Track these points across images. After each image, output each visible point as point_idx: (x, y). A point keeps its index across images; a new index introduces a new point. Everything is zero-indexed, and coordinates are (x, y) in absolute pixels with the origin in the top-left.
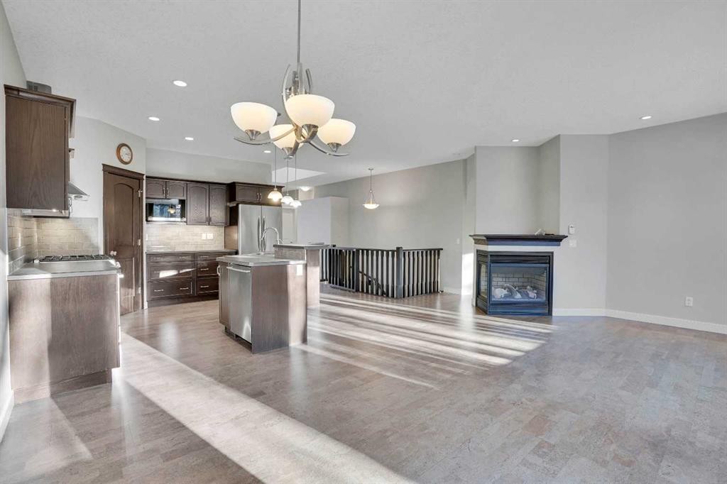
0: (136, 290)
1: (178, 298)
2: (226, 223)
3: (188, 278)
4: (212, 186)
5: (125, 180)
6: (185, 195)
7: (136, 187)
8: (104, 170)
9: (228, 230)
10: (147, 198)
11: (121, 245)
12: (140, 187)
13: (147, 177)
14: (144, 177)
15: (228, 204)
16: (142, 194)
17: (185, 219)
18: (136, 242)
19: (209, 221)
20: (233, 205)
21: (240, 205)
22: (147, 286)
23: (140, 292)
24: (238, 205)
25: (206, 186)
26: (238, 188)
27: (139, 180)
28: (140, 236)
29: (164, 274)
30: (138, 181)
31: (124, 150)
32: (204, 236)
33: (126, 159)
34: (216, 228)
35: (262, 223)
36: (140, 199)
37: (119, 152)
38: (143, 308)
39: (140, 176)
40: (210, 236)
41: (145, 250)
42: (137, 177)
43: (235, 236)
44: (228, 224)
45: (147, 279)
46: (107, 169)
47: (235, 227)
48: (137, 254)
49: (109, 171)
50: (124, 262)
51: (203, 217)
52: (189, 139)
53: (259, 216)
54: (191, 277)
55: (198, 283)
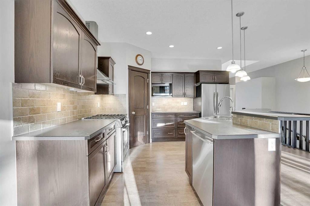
0: (146, 132)
1: (167, 138)
2: (194, 96)
3: (172, 127)
4: (186, 75)
5: (140, 74)
6: (172, 81)
7: (146, 78)
8: (129, 69)
9: (195, 100)
10: (152, 84)
11: (138, 108)
12: (148, 77)
13: (152, 72)
14: (150, 72)
15: (195, 84)
16: (149, 81)
17: (171, 94)
18: (146, 107)
19: (184, 95)
20: (198, 84)
21: (202, 85)
22: (152, 131)
23: (148, 134)
24: (201, 84)
25: (183, 75)
26: (201, 74)
28: (148, 104)
29: (160, 125)
30: (147, 74)
31: (139, 58)
32: (182, 104)
33: (141, 62)
34: (189, 99)
35: (216, 95)
36: (148, 84)
37: (137, 58)
38: (149, 142)
40: (186, 103)
41: (151, 111)
42: (147, 72)
43: (200, 103)
44: (196, 96)
46: (130, 68)
47: (199, 98)
48: (146, 114)
49: (131, 69)
50: (140, 118)
51: (181, 93)
52: (172, 46)
53: (215, 91)
54: (174, 127)
55: (178, 131)
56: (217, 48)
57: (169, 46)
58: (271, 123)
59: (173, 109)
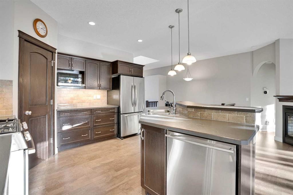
0: (49, 141)
1: (80, 142)
3: (87, 127)
4: (102, 63)
6: (84, 68)
7: (50, 58)
10: (58, 69)
11: (35, 105)
12: (53, 58)
14: (57, 52)
15: (112, 76)
16: (54, 63)
17: (84, 85)
18: (50, 102)
19: (99, 87)
20: (115, 76)
21: (121, 76)
22: (58, 136)
23: (52, 142)
25: (98, 63)
26: (119, 65)
27: (52, 52)
28: (52, 97)
31: (39, 25)
32: (95, 97)
33: (42, 33)
34: (102, 92)
35: (134, 88)
36: (53, 68)
37: (36, 25)
38: (54, 154)
39: (53, 50)
40: (99, 97)
41: (56, 108)
42: (51, 50)
44: (111, 89)
45: (57, 131)
46: (23, 35)
48: (49, 112)
49: (24, 38)
50: (39, 119)
51: (96, 84)
52: (92, 23)
53: (133, 84)
54: (89, 127)
55: (94, 130)
56: (138, 40)
57: (88, 23)
58: (245, 116)
59: (83, 104)
